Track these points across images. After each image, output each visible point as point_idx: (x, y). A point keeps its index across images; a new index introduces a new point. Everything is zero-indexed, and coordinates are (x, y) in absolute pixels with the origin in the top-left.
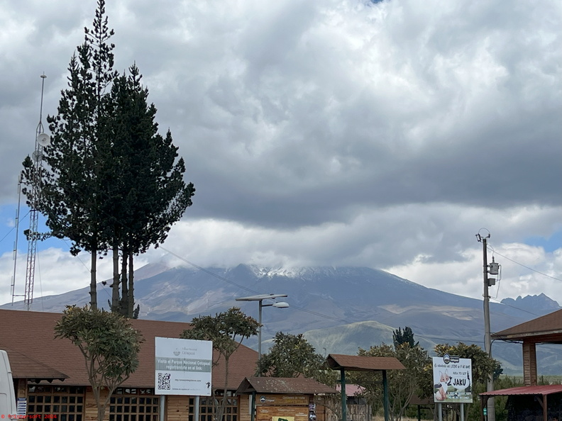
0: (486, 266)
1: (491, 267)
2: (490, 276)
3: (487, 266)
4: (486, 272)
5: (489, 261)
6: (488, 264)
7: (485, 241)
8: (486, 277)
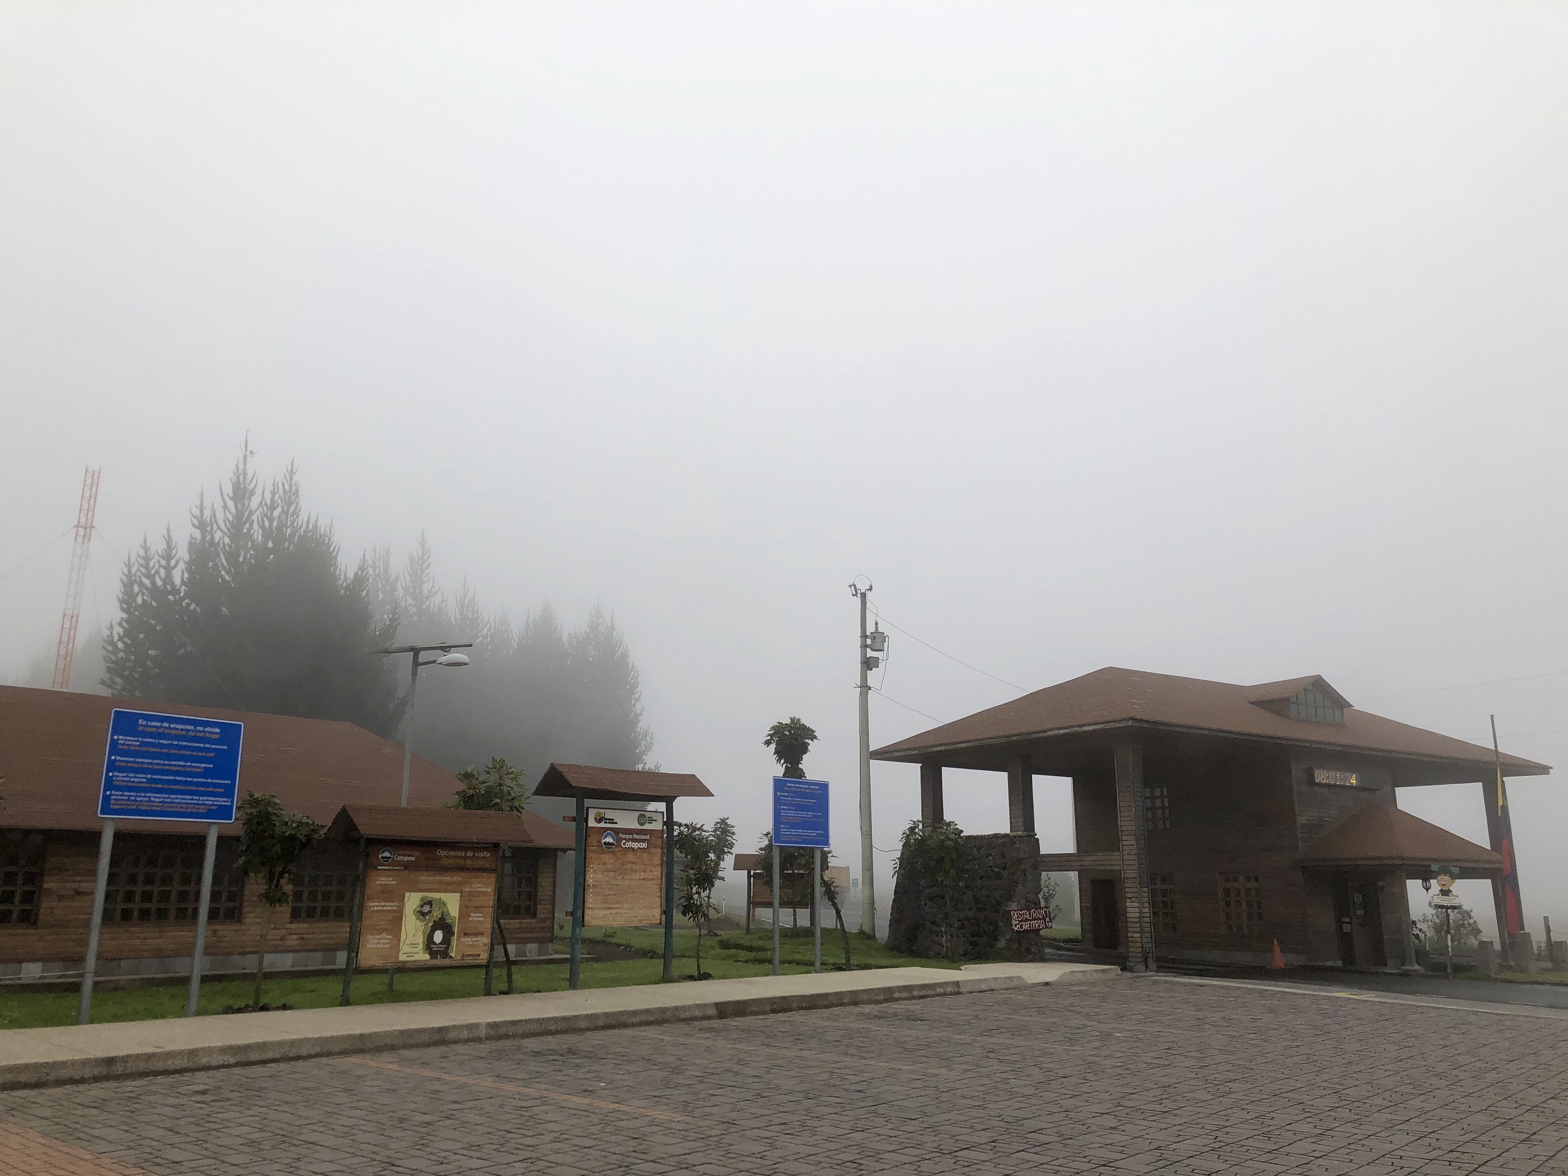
0: (864, 636)
1: (874, 639)
2: (870, 653)
3: (867, 637)
4: (864, 646)
5: (870, 629)
6: (868, 633)
7: (863, 596)
8: (864, 653)
